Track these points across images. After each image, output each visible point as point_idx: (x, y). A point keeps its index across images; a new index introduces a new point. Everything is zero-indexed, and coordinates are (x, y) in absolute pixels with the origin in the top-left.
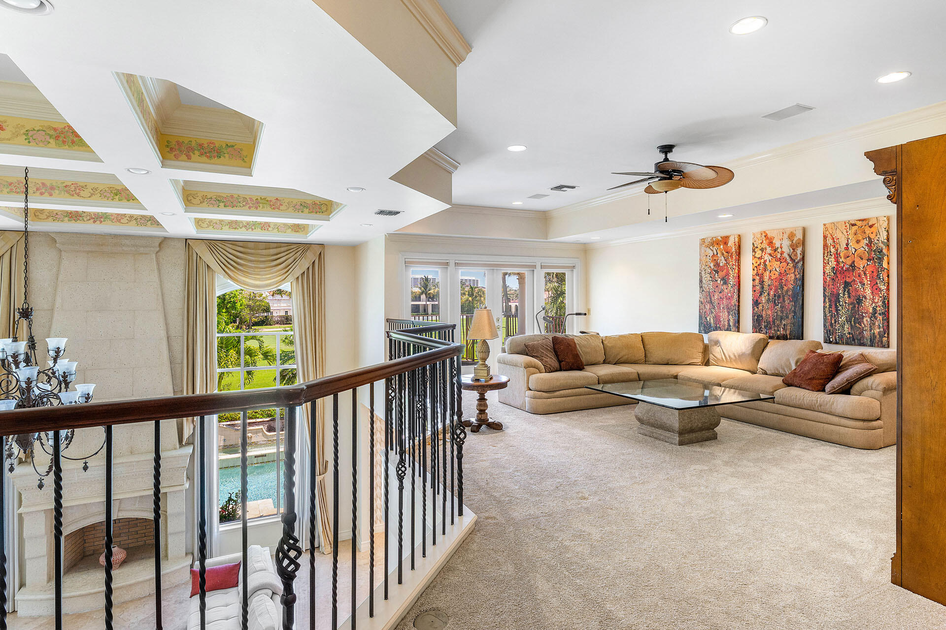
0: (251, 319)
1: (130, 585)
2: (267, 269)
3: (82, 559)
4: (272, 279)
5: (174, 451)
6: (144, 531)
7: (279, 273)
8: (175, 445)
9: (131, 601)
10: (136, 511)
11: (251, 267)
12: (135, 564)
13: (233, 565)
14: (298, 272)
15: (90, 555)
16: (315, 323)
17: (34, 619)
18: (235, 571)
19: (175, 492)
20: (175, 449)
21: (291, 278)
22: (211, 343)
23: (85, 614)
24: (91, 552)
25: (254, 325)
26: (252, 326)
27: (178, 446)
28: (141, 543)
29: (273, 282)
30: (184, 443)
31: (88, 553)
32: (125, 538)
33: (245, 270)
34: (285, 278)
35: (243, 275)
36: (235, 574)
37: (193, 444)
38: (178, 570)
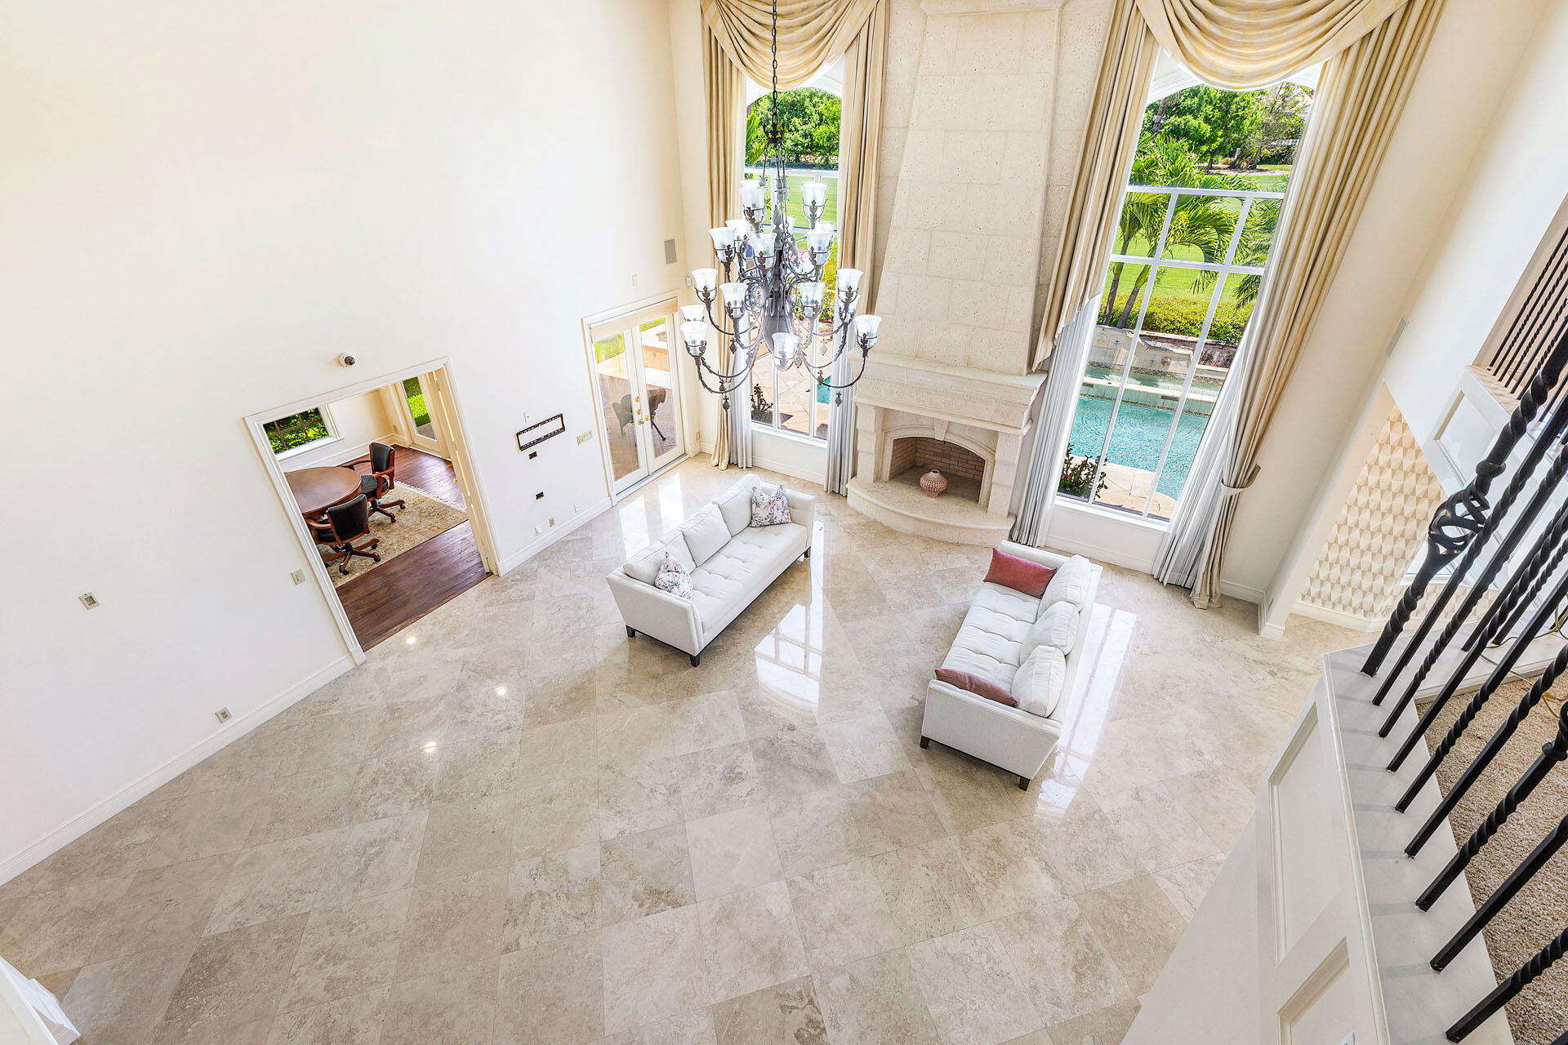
0: (1260, 151)
1: (941, 525)
2: (1278, 29)
3: (911, 468)
4: (1284, 54)
5: (1018, 377)
6: (975, 463)
7: (1302, 38)
8: (1021, 369)
9: (939, 541)
10: (965, 439)
11: (1238, 26)
12: (954, 499)
13: (1045, 569)
14: (1352, 34)
15: (920, 467)
16: (1347, 175)
17: (858, 514)
18: (1045, 579)
19: (1009, 435)
20: (1020, 375)
21: (1330, 52)
22: (1113, 205)
23: (895, 532)
24: (921, 464)
25: (1262, 162)
26: (1258, 164)
27: (1025, 371)
28: (970, 476)
29: (1281, 64)
30: (1034, 369)
31: (918, 464)
32: (956, 463)
33: (1224, 36)
34: (1311, 54)
35: (1213, 48)
36: (1044, 582)
37: (1048, 372)
38: (994, 531)
